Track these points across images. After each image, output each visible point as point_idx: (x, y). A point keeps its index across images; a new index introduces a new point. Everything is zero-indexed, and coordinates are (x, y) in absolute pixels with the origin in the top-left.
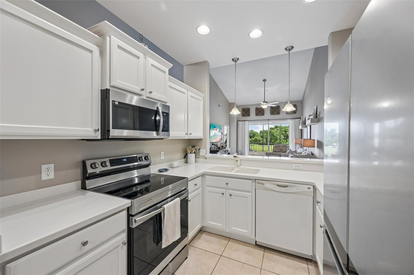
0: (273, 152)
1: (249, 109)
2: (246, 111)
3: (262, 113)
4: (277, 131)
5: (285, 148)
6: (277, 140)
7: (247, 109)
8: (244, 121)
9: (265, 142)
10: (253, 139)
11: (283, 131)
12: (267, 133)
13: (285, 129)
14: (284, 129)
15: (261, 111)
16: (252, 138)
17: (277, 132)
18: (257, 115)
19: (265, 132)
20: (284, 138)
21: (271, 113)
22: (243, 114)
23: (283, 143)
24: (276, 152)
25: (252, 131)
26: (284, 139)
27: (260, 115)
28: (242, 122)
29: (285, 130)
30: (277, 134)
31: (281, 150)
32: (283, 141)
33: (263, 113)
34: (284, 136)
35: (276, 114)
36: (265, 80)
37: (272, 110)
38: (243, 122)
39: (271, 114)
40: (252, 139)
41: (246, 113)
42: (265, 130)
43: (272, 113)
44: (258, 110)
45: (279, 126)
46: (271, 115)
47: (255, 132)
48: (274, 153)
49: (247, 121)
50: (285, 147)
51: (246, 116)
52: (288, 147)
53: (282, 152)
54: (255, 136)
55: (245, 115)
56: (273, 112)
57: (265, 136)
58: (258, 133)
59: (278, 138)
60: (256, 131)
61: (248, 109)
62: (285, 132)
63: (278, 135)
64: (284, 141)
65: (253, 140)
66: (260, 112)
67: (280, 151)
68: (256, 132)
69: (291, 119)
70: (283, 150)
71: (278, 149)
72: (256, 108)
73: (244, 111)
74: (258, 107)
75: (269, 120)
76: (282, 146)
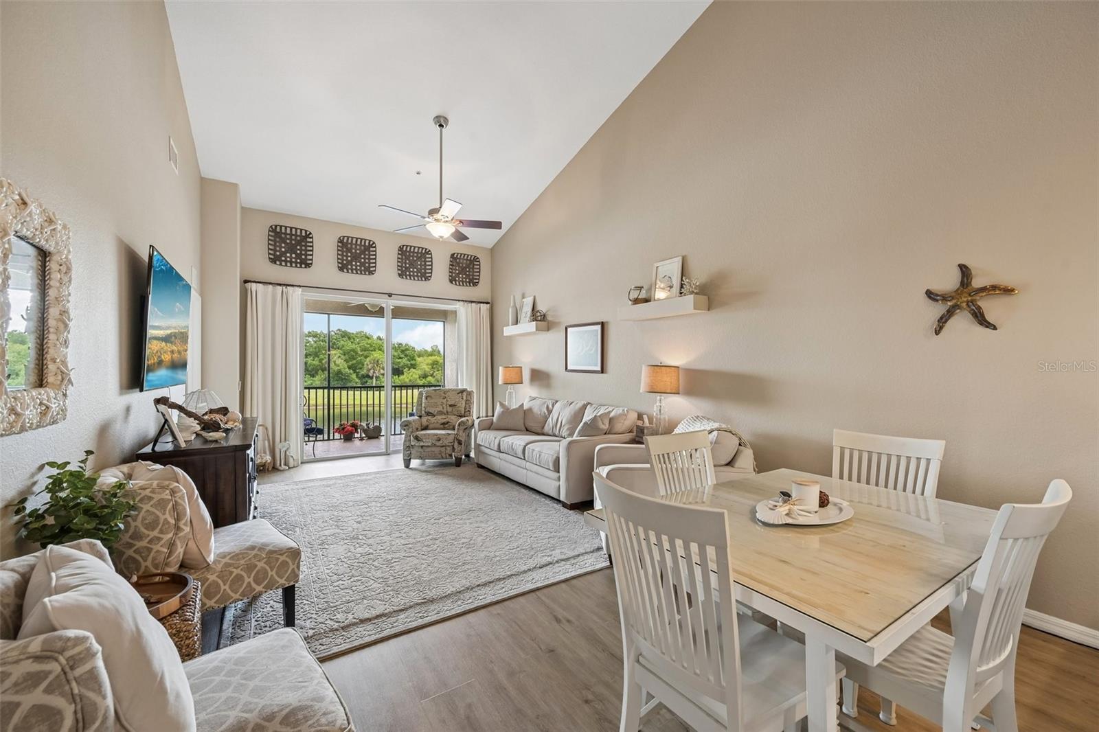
0: (420, 416)
1: (309, 235)
2: (291, 239)
3: (362, 264)
5: (465, 398)
7: (296, 235)
8: (280, 285)
15: (360, 254)
18: (343, 267)
21: (399, 272)
22: (276, 251)
24: (434, 416)
27: (356, 271)
28: (271, 286)
31: (451, 406)
33: (371, 267)
35: (417, 277)
36: (441, 122)
37: (403, 259)
38: (280, 288)
39: (399, 275)
43: (402, 271)
44: (349, 250)
46: (401, 280)
48: (424, 419)
49: (297, 288)
50: (465, 394)
51: (292, 262)
53: (456, 413)
55: (286, 261)
56: (406, 268)
61: (302, 235)
66: (356, 257)
67: (450, 409)
69: (463, 301)
70: (458, 405)
71: (439, 403)
72: (342, 238)
73: (280, 237)
74: (348, 237)
75: (390, 295)
76: (454, 392)
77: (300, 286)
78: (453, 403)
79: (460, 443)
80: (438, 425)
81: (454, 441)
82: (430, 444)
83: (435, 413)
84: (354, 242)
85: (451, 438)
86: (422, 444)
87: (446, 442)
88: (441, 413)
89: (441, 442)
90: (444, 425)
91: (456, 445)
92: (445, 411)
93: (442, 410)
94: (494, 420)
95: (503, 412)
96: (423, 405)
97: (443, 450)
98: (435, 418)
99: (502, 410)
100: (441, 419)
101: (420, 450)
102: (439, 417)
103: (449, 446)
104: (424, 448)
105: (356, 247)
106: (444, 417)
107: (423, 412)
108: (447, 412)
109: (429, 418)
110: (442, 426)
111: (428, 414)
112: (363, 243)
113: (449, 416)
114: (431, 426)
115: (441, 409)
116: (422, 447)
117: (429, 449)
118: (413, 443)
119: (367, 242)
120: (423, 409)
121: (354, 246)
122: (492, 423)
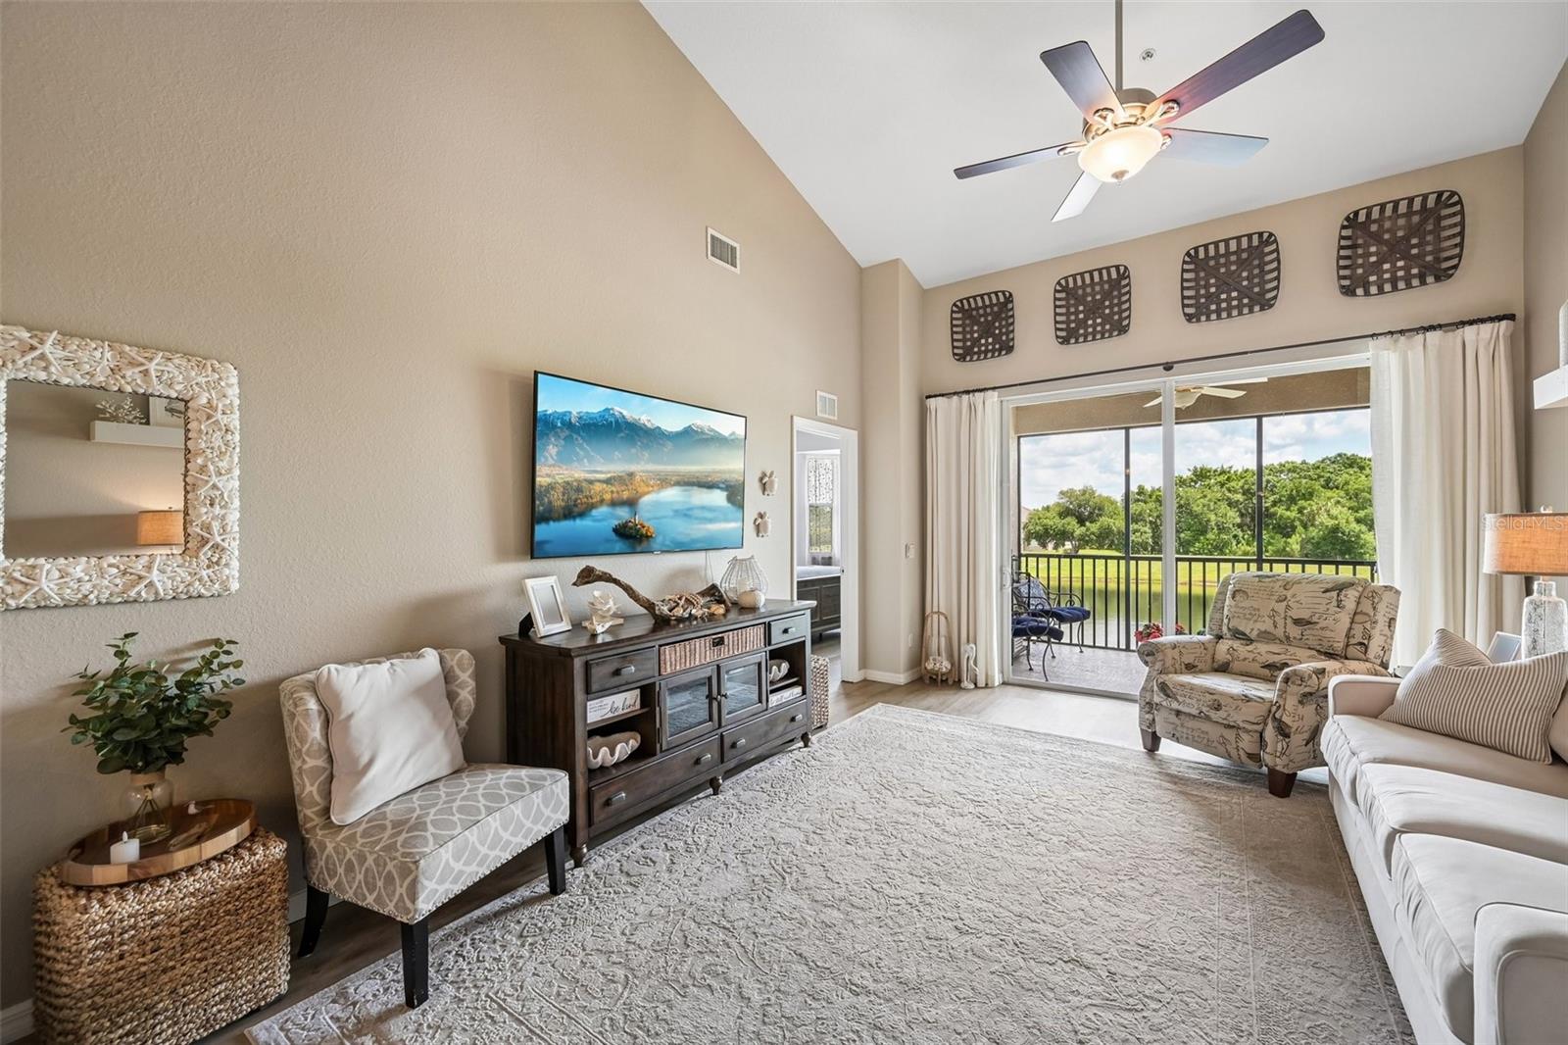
0: (1219, 637)
1: (1009, 299)
2: (985, 315)
3: (1106, 319)
4: (1207, 492)
6: (1204, 532)
7: (992, 305)
8: (967, 392)
9: (1150, 541)
10: (1094, 527)
11: (1236, 492)
12: (1160, 502)
13: (1246, 482)
14: (1241, 484)
15: (1102, 300)
16: (1087, 524)
17: (1205, 496)
18: (1069, 334)
19: (1150, 496)
20: (1238, 520)
21: (1189, 311)
22: (964, 340)
23: (1238, 543)
24: (1250, 641)
25: (1087, 495)
26: (1240, 526)
27: (1094, 336)
28: (955, 397)
29: (1246, 487)
30: (1204, 506)
31: (1297, 622)
32: (1235, 536)
33: (1121, 319)
34: (1242, 515)
35: (1240, 308)
37: (1196, 280)
38: (965, 397)
39: (1189, 318)
40: (1088, 530)
41: (987, 331)
42: (1150, 489)
43: (1197, 306)
44: (1082, 300)
45: (1215, 471)
46: (1194, 326)
47: (1100, 496)
48: (1223, 646)
49: (990, 392)
50: (1351, 595)
51: (986, 352)
52: (1387, 597)
53: (1313, 642)
54: (1101, 515)
55: (979, 353)
56: (1208, 296)
57: (1150, 516)
58: (1113, 503)
59: (1213, 523)
60: (1105, 494)
61: (999, 303)
62: (1244, 494)
63: (1212, 508)
64: (1241, 534)
65: (1093, 533)
66: (1094, 310)
67: (1294, 631)
68: (1108, 499)
69: (1391, 333)
70: (1323, 624)
71: (1265, 612)
72: (1063, 282)
73: (971, 317)
74: (1074, 276)
75: (1168, 367)
76: (1311, 587)
77: (994, 388)
78: (1305, 615)
79: (1283, 731)
80: (1256, 668)
81: (1266, 724)
82: (1195, 712)
83: (1253, 635)
84: (1088, 281)
85: (1251, 713)
86: (1175, 705)
87: (1237, 718)
88: (1266, 637)
89: (1222, 714)
90: (1270, 671)
91: (1270, 733)
92: (1279, 632)
93: (1271, 629)
94: (1400, 693)
95: (1436, 669)
96: (1226, 612)
97: (1230, 735)
98: (1250, 648)
99: (1437, 662)
100: (1265, 651)
101: (1173, 718)
102: (1263, 648)
103: (1247, 731)
104: (1182, 717)
105: (1093, 289)
106: (1275, 648)
107: (1225, 629)
108: (1288, 638)
109: (1236, 644)
110: (1266, 672)
111: (1238, 634)
112: (1105, 278)
113: (1292, 650)
114: (1235, 666)
115: (1267, 625)
116: (1178, 713)
117: (1191, 724)
118: (1156, 699)
119: (1113, 270)
120: (1226, 621)
121: (1089, 290)
122: (1392, 700)
